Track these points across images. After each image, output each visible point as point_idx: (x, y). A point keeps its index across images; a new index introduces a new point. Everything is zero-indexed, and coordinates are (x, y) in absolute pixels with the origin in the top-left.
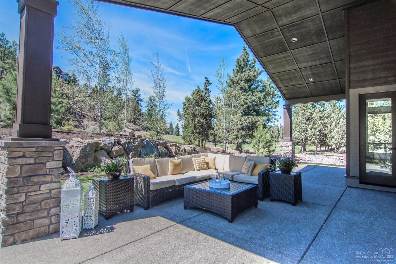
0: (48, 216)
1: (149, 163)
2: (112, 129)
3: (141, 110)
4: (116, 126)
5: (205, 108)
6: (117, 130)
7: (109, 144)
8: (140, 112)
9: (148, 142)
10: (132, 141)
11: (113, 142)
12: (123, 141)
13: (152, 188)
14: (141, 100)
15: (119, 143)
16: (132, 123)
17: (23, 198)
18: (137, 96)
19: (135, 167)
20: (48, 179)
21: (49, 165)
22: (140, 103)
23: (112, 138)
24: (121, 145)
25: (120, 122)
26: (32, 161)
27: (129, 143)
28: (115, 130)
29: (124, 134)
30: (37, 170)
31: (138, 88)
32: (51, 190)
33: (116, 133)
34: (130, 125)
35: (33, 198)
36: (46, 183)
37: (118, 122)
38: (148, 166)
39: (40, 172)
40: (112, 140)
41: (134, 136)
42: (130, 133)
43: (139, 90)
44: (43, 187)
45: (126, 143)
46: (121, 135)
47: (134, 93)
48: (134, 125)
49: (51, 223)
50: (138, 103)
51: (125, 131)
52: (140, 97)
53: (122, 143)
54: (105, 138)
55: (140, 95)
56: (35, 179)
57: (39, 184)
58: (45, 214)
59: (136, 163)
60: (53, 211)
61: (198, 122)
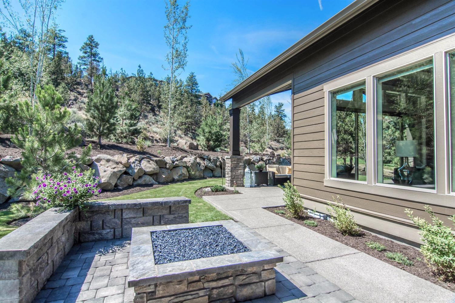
0: (240, 181)
1: (276, 167)
2: (257, 150)
3: (284, 127)
4: (260, 147)
5: (350, 124)
6: (261, 150)
7: (256, 160)
8: (283, 129)
9: (284, 160)
10: (271, 158)
11: (259, 159)
12: (265, 158)
13: (276, 177)
14: (285, 116)
15: (262, 159)
16: (276, 142)
17: (234, 174)
18: (280, 112)
19: (269, 169)
20: (240, 169)
21: (240, 164)
22: (283, 119)
23: (258, 156)
24: (264, 161)
25: (263, 144)
26: (236, 162)
27: (269, 160)
28: (259, 151)
29: (266, 153)
30: (237, 165)
31: (281, 103)
32: (241, 172)
33: (260, 152)
34: (274, 144)
35: (237, 174)
36: (240, 170)
37: (262, 145)
38: (275, 169)
39: (238, 166)
40: (258, 157)
41: (274, 155)
42: (271, 152)
43: (283, 105)
44: (239, 171)
45: (267, 160)
46: (264, 154)
47: (277, 109)
48: (277, 144)
49: (241, 183)
50: (282, 119)
51: (267, 151)
52: (284, 113)
53: (264, 159)
54: (253, 156)
55: (283, 111)
56: (237, 168)
57: (238, 170)
58: (240, 180)
59: (269, 167)
60: (242, 179)
61: (342, 140)
